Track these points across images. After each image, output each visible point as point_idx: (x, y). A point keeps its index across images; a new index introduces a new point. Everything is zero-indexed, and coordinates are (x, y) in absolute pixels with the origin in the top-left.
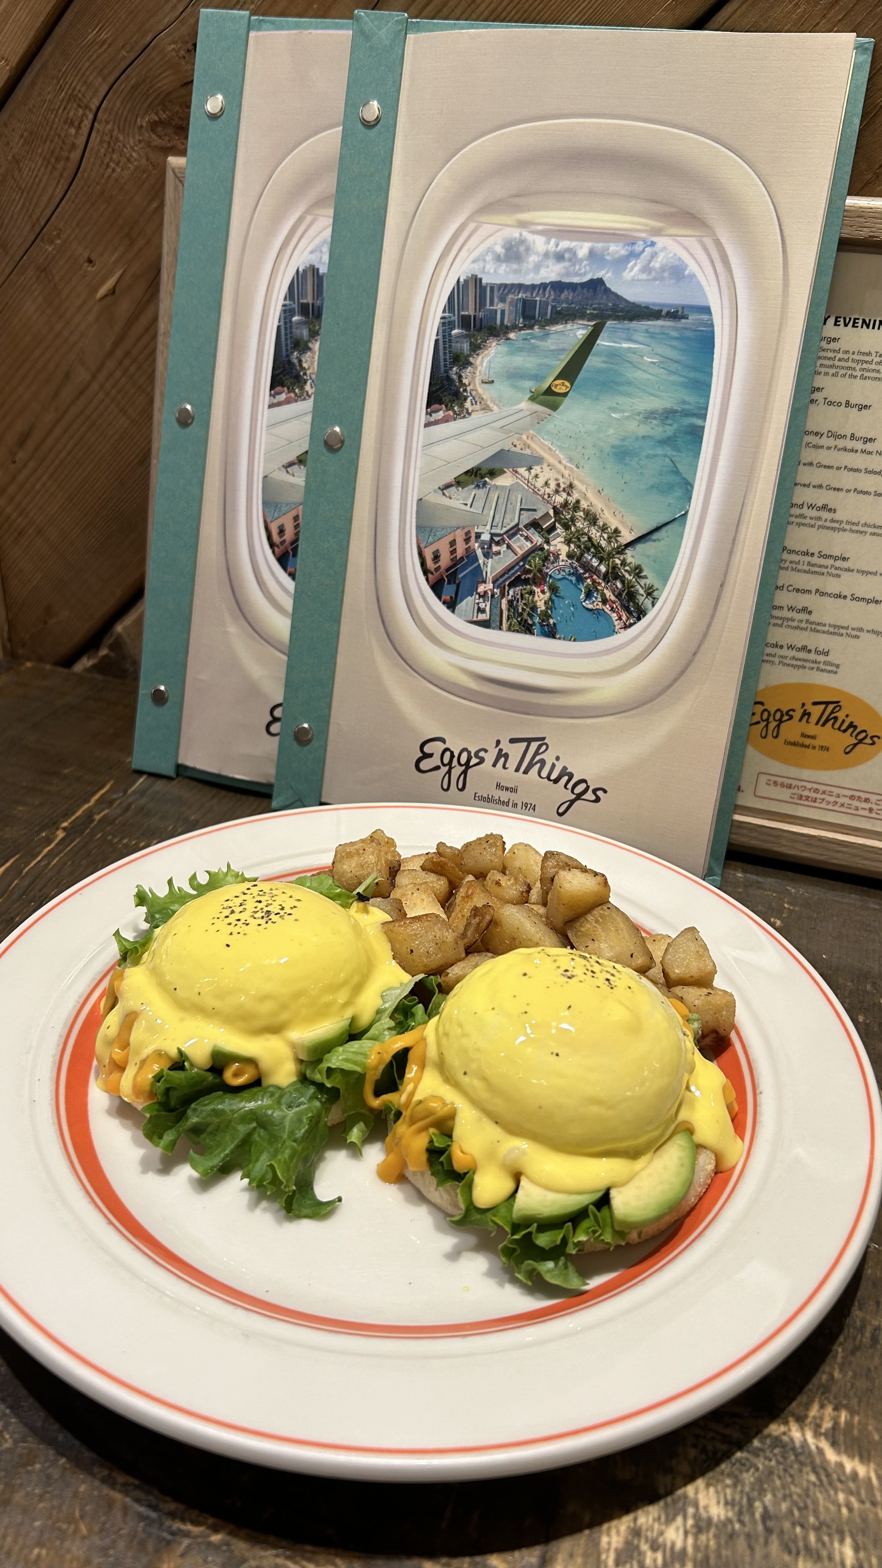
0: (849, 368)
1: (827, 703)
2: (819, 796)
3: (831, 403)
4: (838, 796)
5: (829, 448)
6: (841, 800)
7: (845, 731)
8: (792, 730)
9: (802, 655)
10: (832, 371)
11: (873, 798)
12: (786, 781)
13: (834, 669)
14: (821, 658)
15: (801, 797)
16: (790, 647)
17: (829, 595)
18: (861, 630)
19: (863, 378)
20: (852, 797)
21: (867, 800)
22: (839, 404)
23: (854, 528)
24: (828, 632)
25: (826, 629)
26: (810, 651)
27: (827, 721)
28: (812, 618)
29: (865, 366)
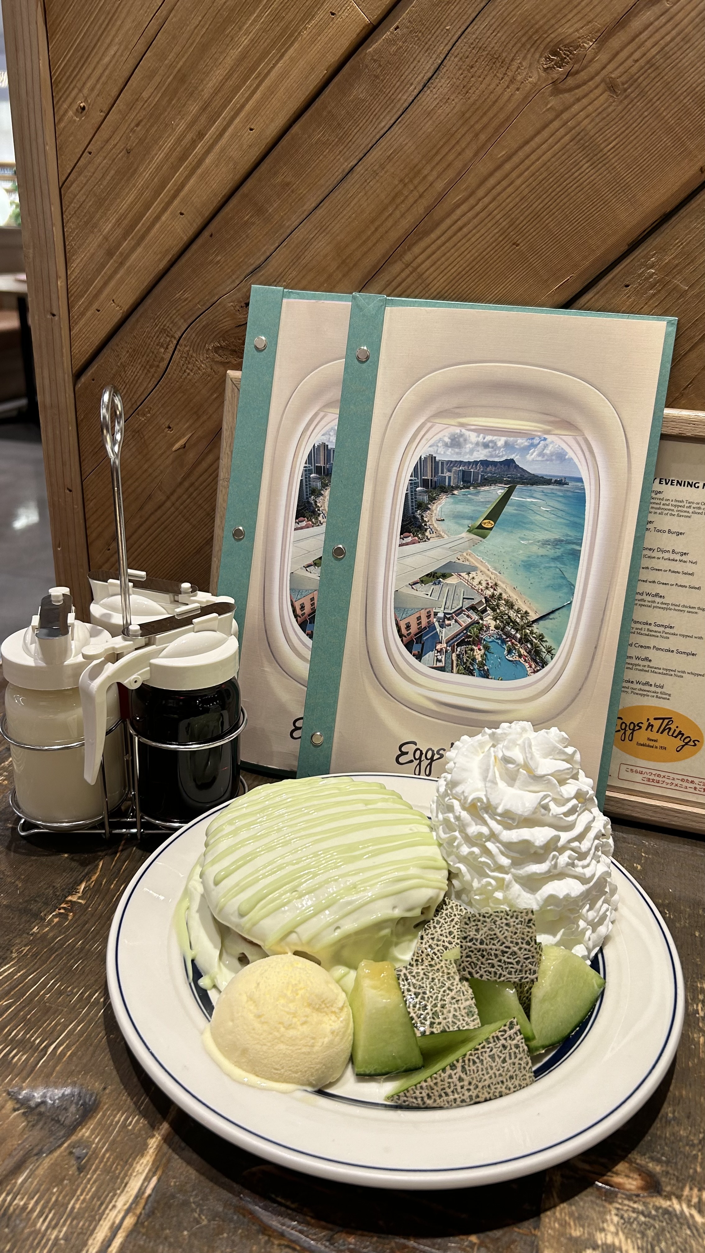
0: (669, 510)
1: (664, 719)
2: (660, 779)
3: (659, 531)
4: (674, 779)
5: (659, 558)
6: (675, 782)
7: (676, 737)
8: (642, 736)
9: (647, 688)
10: (659, 511)
11: (696, 781)
12: (639, 769)
13: (668, 697)
14: (659, 690)
15: (649, 780)
16: (638, 682)
17: (662, 650)
18: (684, 672)
19: (679, 516)
20: (682, 780)
21: (692, 782)
22: (664, 532)
23: (677, 608)
24: (662, 674)
25: (661, 671)
26: (651, 685)
27: (664, 730)
28: (651, 664)
29: (680, 508)
